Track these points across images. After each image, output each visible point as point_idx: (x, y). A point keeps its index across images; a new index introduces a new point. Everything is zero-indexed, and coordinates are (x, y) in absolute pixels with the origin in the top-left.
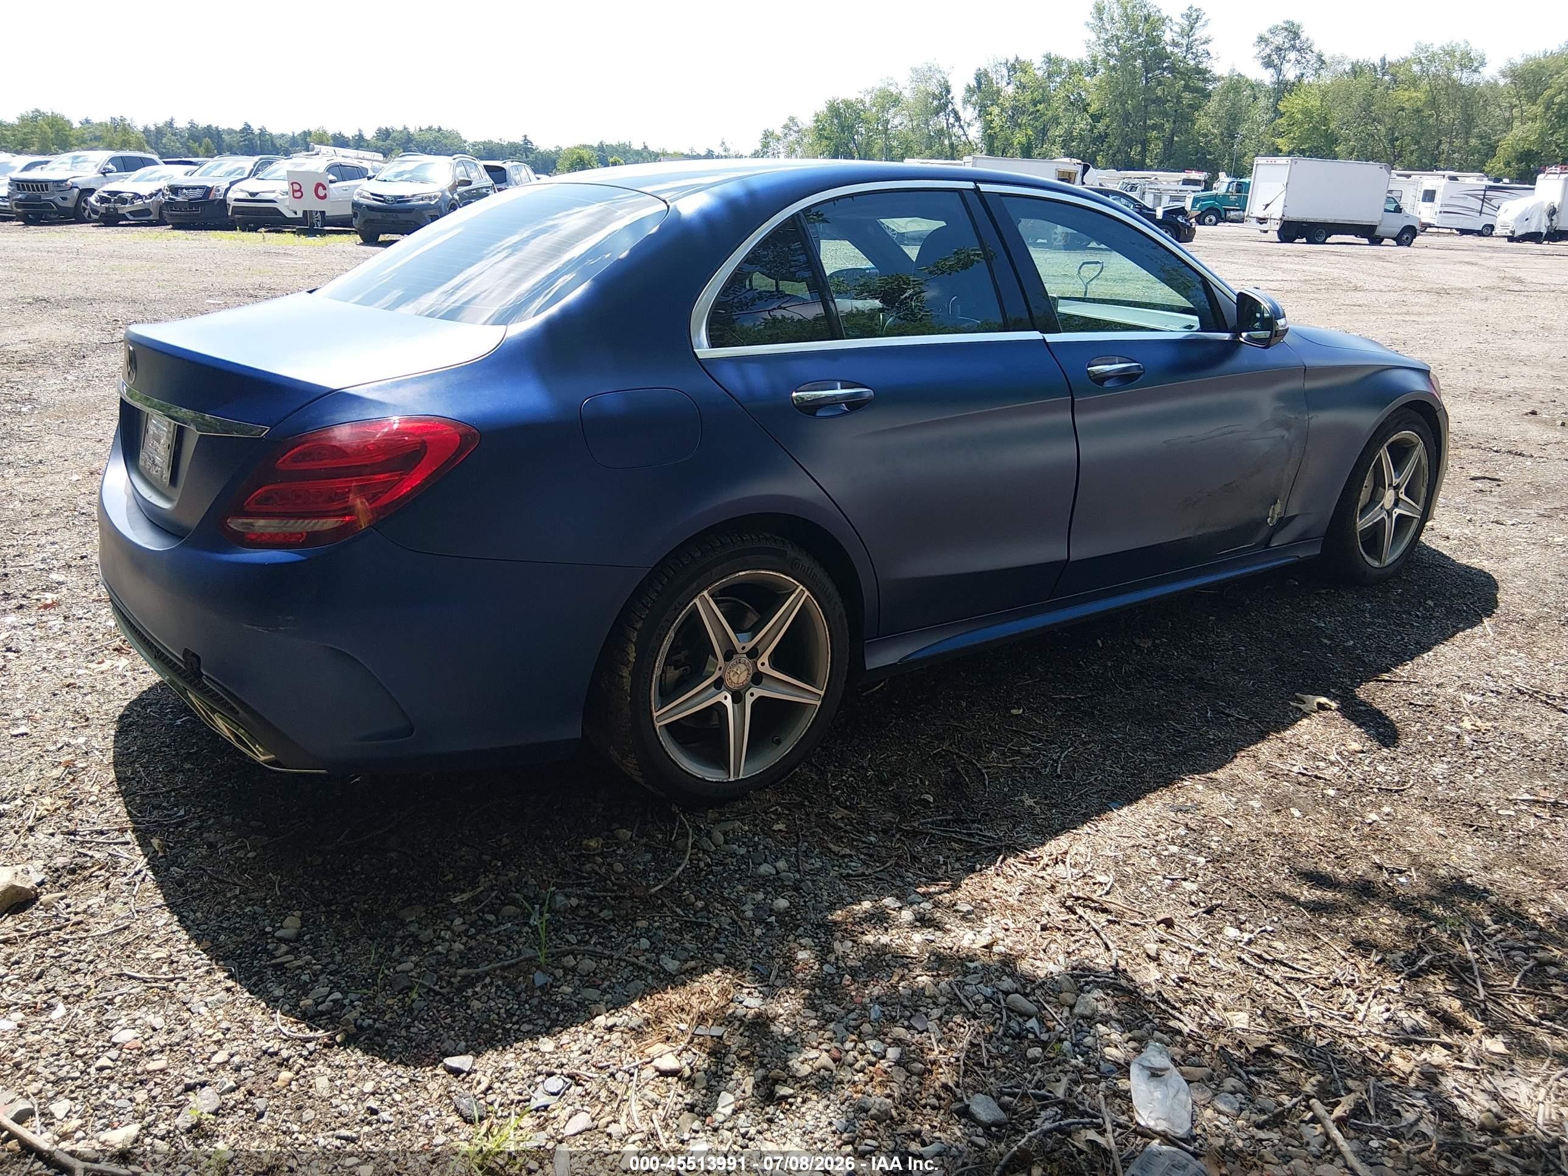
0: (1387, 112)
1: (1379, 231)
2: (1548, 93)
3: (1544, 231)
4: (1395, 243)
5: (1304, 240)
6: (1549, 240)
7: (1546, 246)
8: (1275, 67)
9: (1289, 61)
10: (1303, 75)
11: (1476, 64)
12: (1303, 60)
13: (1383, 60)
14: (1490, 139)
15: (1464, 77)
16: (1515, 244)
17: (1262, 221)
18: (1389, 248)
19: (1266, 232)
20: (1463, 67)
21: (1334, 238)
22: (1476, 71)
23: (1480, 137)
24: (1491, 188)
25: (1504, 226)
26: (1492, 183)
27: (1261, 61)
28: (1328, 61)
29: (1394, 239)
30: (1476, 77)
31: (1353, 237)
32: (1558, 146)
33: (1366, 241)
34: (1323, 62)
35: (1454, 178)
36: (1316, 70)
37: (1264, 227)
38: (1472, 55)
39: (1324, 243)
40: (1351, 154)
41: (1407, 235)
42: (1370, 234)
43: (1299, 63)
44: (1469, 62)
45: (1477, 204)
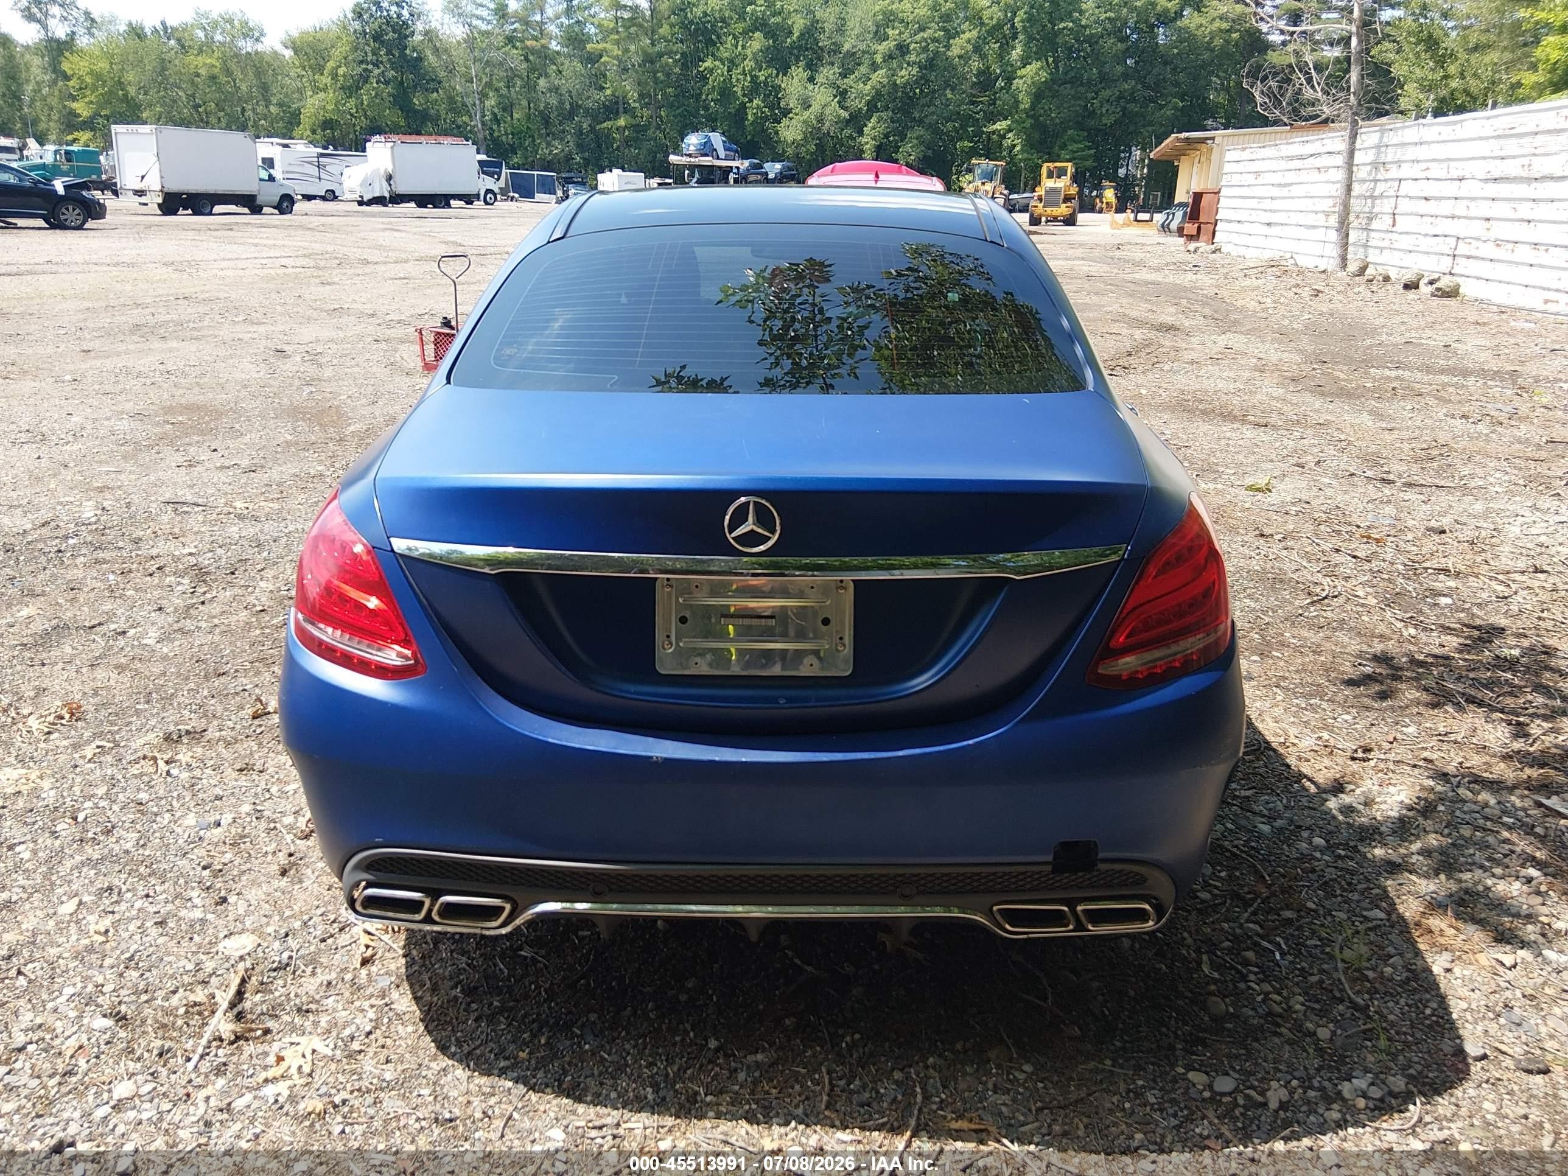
0: (184, 78)
1: (260, 200)
2: (330, 65)
3: (387, 195)
4: (276, 211)
5: (190, 211)
6: (393, 203)
7: (391, 209)
8: (39, 21)
9: (54, 17)
10: (74, 33)
11: (257, 34)
12: (70, 17)
13: (163, 23)
14: (290, 107)
15: (247, 46)
16: (364, 208)
17: (140, 193)
18: (270, 217)
19: (146, 204)
20: (245, 36)
21: (217, 209)
22: (257, 40)
23: (280, 105)
24: (322, 155)
25: (352, 191)
26: (321, 151)
27: (19, 14)
28: (98, 20)
29: (275, 208)
30: (260, 47)
31: (234, 207)
32: (352, 115)
33: (246, 210)
34: (93, 20)
35: (286, 146)
36: (88, 29)
37: (143, 200)
38: (251, 24)
39: (210, 214)
40: (159, 119)
41: (285, 204)
42: (251, 203)
43: (66, 19)
44: (248, 32)
45: (314, 171)
